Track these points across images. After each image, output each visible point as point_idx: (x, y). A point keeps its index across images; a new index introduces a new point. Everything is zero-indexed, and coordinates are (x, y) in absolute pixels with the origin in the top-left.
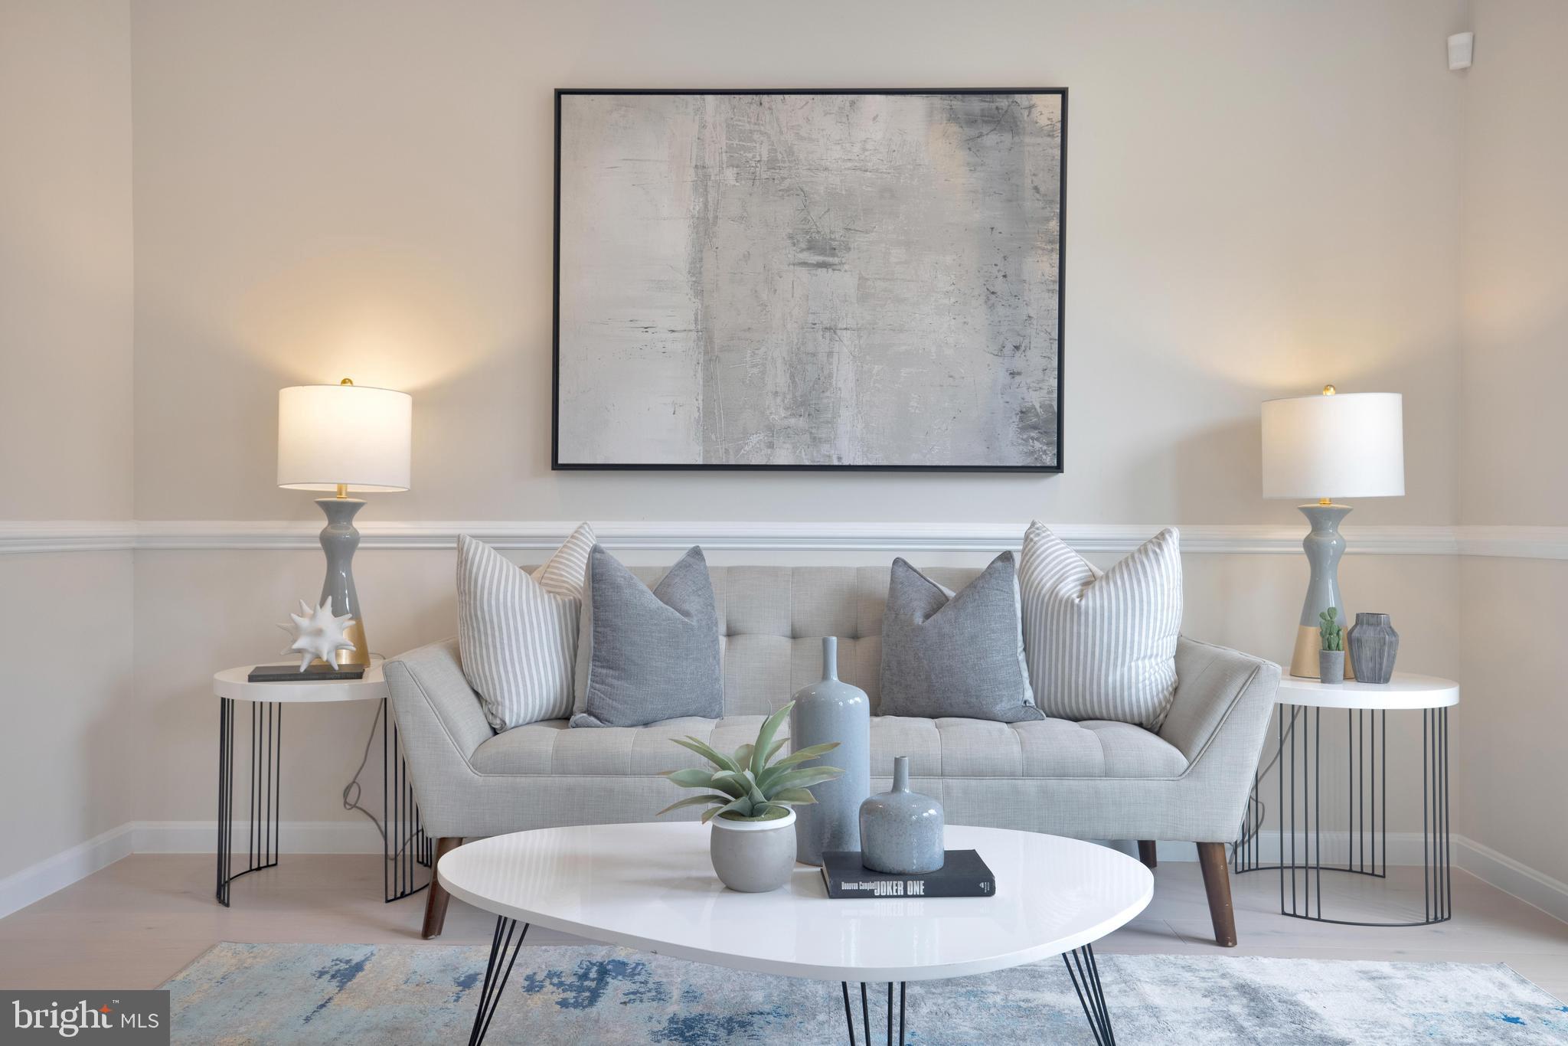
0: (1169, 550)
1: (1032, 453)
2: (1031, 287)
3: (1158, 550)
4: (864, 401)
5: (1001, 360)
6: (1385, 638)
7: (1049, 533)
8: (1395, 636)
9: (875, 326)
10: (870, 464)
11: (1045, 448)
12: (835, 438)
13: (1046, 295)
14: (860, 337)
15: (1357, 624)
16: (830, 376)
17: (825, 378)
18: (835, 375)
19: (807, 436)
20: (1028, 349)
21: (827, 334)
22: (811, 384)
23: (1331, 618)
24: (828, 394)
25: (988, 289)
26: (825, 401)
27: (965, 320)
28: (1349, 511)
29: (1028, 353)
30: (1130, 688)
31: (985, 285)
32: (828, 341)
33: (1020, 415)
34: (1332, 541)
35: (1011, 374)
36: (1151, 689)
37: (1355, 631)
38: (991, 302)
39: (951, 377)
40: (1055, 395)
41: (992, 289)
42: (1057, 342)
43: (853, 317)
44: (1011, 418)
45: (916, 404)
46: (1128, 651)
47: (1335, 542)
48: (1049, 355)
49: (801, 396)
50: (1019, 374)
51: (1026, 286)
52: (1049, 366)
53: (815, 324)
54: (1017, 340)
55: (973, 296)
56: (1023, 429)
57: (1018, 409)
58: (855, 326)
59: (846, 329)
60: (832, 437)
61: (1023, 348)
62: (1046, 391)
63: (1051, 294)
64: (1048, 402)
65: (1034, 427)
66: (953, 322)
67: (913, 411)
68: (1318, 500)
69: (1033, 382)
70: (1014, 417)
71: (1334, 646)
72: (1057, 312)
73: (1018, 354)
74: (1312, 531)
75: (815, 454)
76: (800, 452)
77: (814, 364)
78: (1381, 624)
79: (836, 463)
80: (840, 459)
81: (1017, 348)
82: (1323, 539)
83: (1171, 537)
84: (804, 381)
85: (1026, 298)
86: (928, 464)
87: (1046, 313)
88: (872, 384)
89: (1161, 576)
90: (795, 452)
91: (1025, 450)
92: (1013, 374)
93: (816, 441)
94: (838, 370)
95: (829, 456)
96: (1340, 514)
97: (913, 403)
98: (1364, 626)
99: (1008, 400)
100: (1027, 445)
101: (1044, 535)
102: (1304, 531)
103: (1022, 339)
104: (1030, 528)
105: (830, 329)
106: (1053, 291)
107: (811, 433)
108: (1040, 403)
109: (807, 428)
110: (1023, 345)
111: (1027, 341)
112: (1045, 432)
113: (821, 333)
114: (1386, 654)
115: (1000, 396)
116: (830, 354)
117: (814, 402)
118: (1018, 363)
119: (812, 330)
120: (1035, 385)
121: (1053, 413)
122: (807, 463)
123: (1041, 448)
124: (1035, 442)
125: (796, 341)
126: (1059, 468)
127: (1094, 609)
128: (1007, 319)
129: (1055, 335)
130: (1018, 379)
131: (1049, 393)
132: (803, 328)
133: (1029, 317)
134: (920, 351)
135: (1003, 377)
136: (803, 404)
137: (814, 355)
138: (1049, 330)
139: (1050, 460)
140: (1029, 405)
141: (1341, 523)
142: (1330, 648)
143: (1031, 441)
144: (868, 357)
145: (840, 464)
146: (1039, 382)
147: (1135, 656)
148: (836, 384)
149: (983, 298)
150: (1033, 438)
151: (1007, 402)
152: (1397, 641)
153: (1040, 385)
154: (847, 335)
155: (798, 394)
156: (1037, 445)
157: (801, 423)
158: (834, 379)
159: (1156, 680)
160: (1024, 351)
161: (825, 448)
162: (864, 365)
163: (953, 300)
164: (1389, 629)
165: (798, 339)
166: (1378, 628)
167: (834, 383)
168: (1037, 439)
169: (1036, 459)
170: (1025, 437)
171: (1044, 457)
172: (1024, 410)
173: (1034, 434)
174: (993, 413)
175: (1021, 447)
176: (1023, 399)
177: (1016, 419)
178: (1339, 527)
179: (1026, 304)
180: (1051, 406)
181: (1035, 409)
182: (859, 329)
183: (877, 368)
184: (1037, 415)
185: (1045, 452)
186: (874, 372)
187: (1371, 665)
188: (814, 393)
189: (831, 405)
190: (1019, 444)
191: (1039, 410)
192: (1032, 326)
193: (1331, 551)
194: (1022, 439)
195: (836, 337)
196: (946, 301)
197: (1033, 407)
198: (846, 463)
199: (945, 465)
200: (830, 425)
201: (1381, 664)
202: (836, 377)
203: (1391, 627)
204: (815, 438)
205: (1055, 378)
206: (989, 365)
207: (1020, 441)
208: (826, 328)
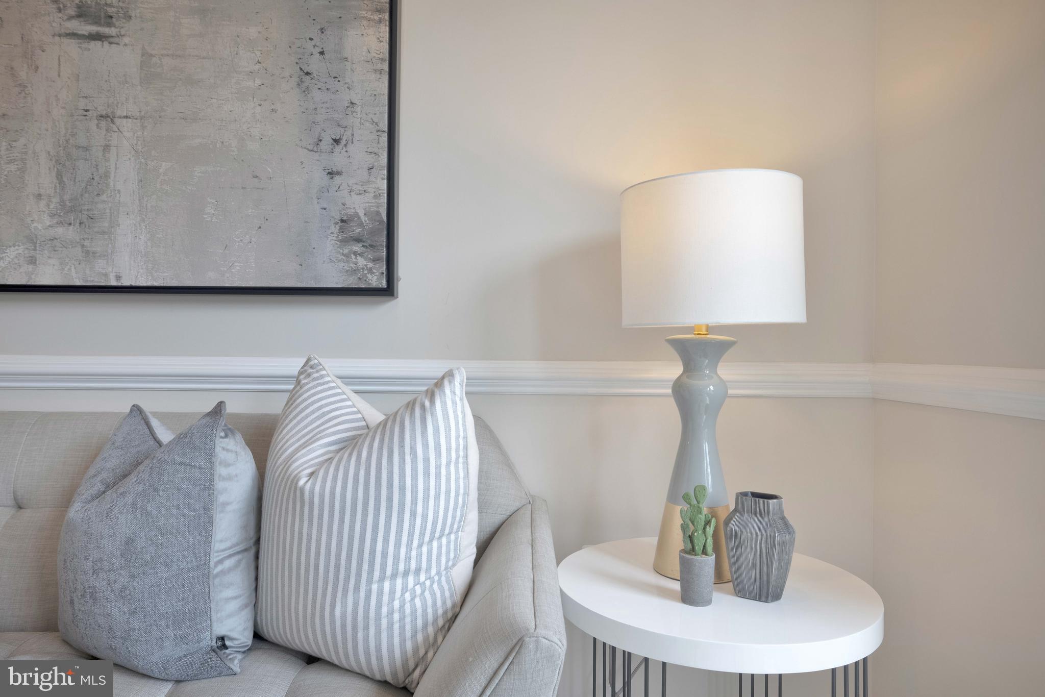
0: (444, 404)
1: (354, 271)
2: (354, 66)
3: (427, 403)
4: (149, 205)
5: (316, 156)
6: (774, 537)
7: (324, 372)
8: (790, 533)
9: (162, 114)
10: (156, 284)
11: (371, 265)
12: (112, 252)
13: (373, 76)
14: (143, 127)
15: (735, 510)
16: (107, 175)
17: (101, 177)
18: (112, 175)
19: (79, 249)
20: (350, 142)
21: (103, 124)
22: (83, 185)
23: (698, 503)
24: (104, 197)
25: (301, 69)
26: (100, 206)
27: (273, 107)
28: (729, 345)
29: (350, 148)
30: (366, 628)
31: (297, 63)
32: (104, 132)
33: (340, 224)
34: (709, 386)
35: (329, 173)
36: (402, 628)
37: (732, 522)
38: (306, 84)
39: (257, 177)
40: (384, 200)
41: (306, 69)
42: (386, 134)
43: (135, 103)
44: (329, 228)
45: (212, 211)
46: (365, 567)
47: (712, 387)
48: (376, 150)
49: (71, 200)
50: (339, 173)
51: (348, 64)
52: (376, 164)
53: (87, 111)
54: (337, 133)
55: (283, 78)
56: (344, 242)
57: (338, 217)
58: (138, 114)
59: (126, 117)
60: (110, 251)
61: (343, 142)
62: (372, 195)
63: (379, 76)
64: (375, 209)
65: (358, 240)
66: (258, 109)
67: (209, 219)
68: (691, 329)
69: (356, 184)
70: (333, 226)
71: (699, 548)
72: (386, 97)
73: (338, 149)
74: (684, 372)
75: (88, 272)
76: (70, 269)
77: (87, 160)
78: (769, 513)
79: (113, 283)
80: (118, 278)
81: (337, 141)
82: (695, 383)
83: (450, 382)
84: (75, 181)
85: (348, 80)
86: (227, 285)
87: (373, 98)
88: (158, 186)
89: (426, 446)
90: (63, 269)
91: (346, 267)
92: (331, 174)
93: (89, 255)
94: (116, 168)
95: (106, 275)
96: (720, 349)
97: (209, 210)
98: (746, 516)
99: (325, 206)
100: (348, 262)
101: (316, 375)
102: (675, 370)
103: (342, 130)
104: (304, 366)
105: (107, 116)
106: (381, 72)
107: (83, 246)
108: (365, 209)
109: (78, 240)
110: (344, 138)
111: (349, 133)
112: (371, 246)
113: (96, 121)
114: (776, 561)
115: (315, 201)
116: (107, 148)
117: (86, 207)
118: (338, 159)
119: (84, 117)
120: (359, 187)
121: (381, 222)
122: (78, 283)
123: (366, 265)
124: (359, 257)
125: (63, 131)
126: (388, 291)
127: (322, 496)
128: (325, 105)
129: (384, 125)
130: (338, 180)
131: (375, 197)
132: (72, 115)
133: (352, 103)
134: (218, 146)
135: (319, 178)
136: (72, 210)
137: (86, 149)
138: (376, 120)
139: (377, 280)
140: (352, 211)
141: (720, 361)
142: (693, 551)
143: (353, 257)
144: (153, 152)
145: (120, 284)
146: (363, 183)
147: (377, 574)
148: (114, 185)
149: (295, 80)
150: (355, 253)
151: (325, 209)
152: (792, 541)
153: (365, 188)
154: (126, 125)
155: (67, 197)
156: (361, 261)
157: (71, 233)
158: (112, 178)
159: (414, 611)
160: (345, 145)
161: (100, 265)
162: (149, 162)
163: (258, 82)
164: (780, 522)
165: (67, 129)
166: (765, 520)
167: (112, 184)
168: (361, 255)
169: (360, 279)
170: (346, 251)
171: (369, 276)
172: (345, 218)
173: (357, 248)
174: (307, 222)
175: (341, 265)
176: (344, 204)
177: (335, 229)
178: (720, 364)
179: (348, 88)
180: (378, 213)
181: (359, 218)
182: (142, 118)
183: (165, 166)
184: (361, 224)
185: (370, 271)
186: (161, 171)
187: (754, 575)
188: (87, 195)
189: (108, 211)
190: (340, 261)
191: (363, 218)
192: (355, 114)
193: (708, 399)
194: (343, 254)
195: (114, 126)
196: (250, 83)
197: (357, 215)
198: (126, 283)
199: (248, 285)
200: (106, 237)
201: (768, 575)
202: (115, 176)
203: (783, 518)
204: (87, 252)
205: (383, 179)
206: (302, 163)
207: (341, 257)
208: (101, 116)
